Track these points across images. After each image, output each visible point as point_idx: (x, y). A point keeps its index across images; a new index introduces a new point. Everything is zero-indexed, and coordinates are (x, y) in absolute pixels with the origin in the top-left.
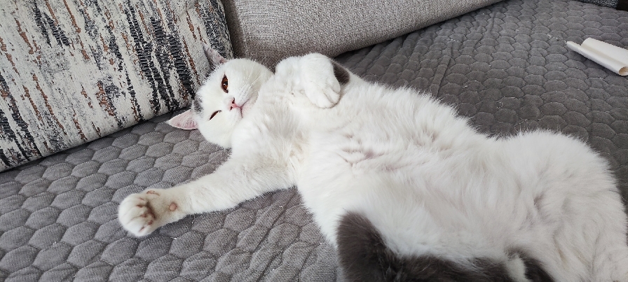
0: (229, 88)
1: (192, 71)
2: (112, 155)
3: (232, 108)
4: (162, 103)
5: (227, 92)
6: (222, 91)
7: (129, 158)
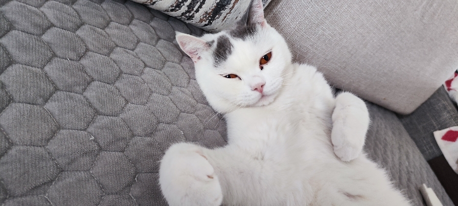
0: (265, 66)
1: (231, 6)
2: (100, 20)
3: (256, 89)
4: (184, 8)
5: (262, 68)
6: (258, 64)
7: (117, 42)
